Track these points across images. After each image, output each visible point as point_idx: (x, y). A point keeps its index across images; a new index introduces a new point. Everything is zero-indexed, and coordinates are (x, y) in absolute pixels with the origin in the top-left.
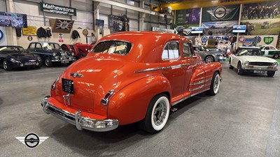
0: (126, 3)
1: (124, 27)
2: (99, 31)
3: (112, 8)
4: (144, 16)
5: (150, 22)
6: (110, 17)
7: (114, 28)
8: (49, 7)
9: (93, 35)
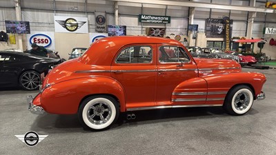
0: (230, 5)
1: (224, 31)
2: (191, 36)
3: (211, 12)
4: (254, 15)
5: (264, 22)
6: (207, 21)
7: (212, 32)
8: (147, 18)
9: (185, 40)
